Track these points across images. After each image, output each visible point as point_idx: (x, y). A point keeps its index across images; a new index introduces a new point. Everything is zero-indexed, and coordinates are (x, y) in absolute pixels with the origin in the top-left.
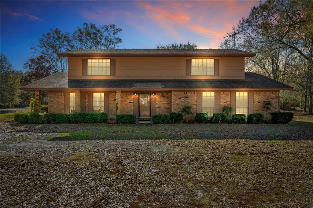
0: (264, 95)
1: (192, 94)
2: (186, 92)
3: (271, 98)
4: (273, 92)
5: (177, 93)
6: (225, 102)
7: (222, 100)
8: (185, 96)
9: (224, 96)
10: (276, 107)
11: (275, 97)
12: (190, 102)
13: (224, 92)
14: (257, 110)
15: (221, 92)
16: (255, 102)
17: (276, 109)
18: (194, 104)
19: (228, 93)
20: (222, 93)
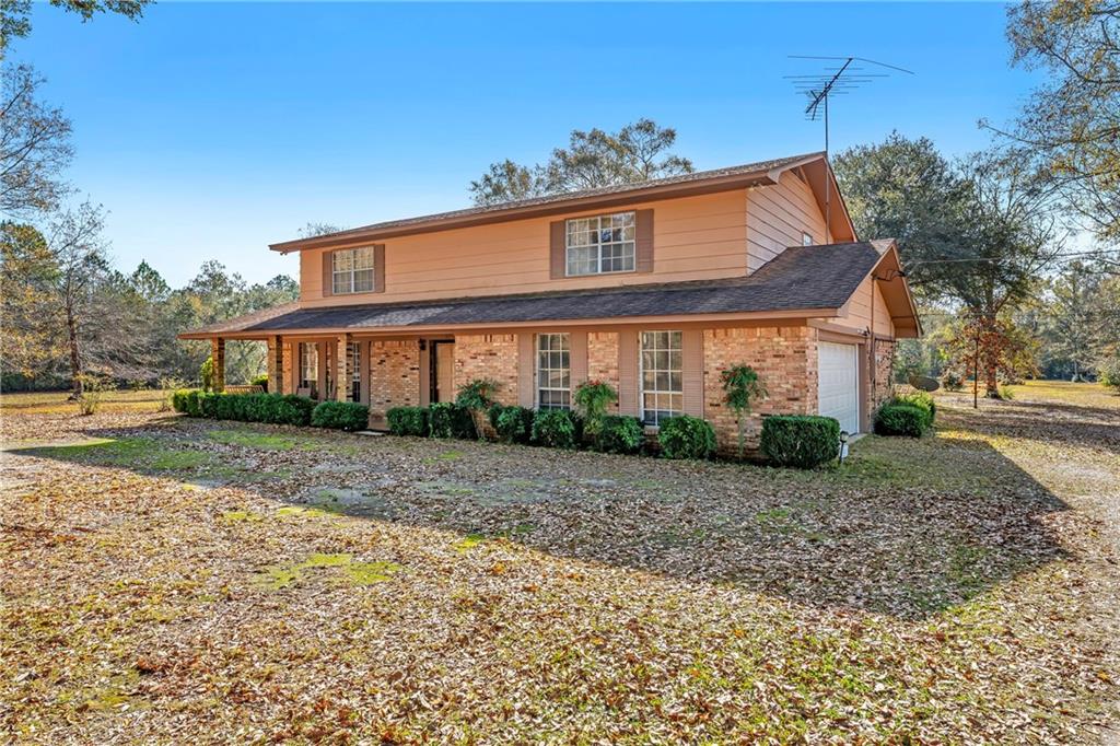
0: (742, 340)
1: (504, 341)
2: (489, 337)
3: (775, 356)
4: (783, 329)
5: (466, 339)
6: (601, 372)
7: (592, 363)
8: (486, 348)
9: (600, 349)
10: (797, 395)
11: (790, 352)
12: (500, 371)
13: (600, 334)
14: (715, 402)
15: (590, 334)
16: (707, 373)
17: (796, 403)
18: (512, 377)
19: (610, 334)
20: (591, 336)
